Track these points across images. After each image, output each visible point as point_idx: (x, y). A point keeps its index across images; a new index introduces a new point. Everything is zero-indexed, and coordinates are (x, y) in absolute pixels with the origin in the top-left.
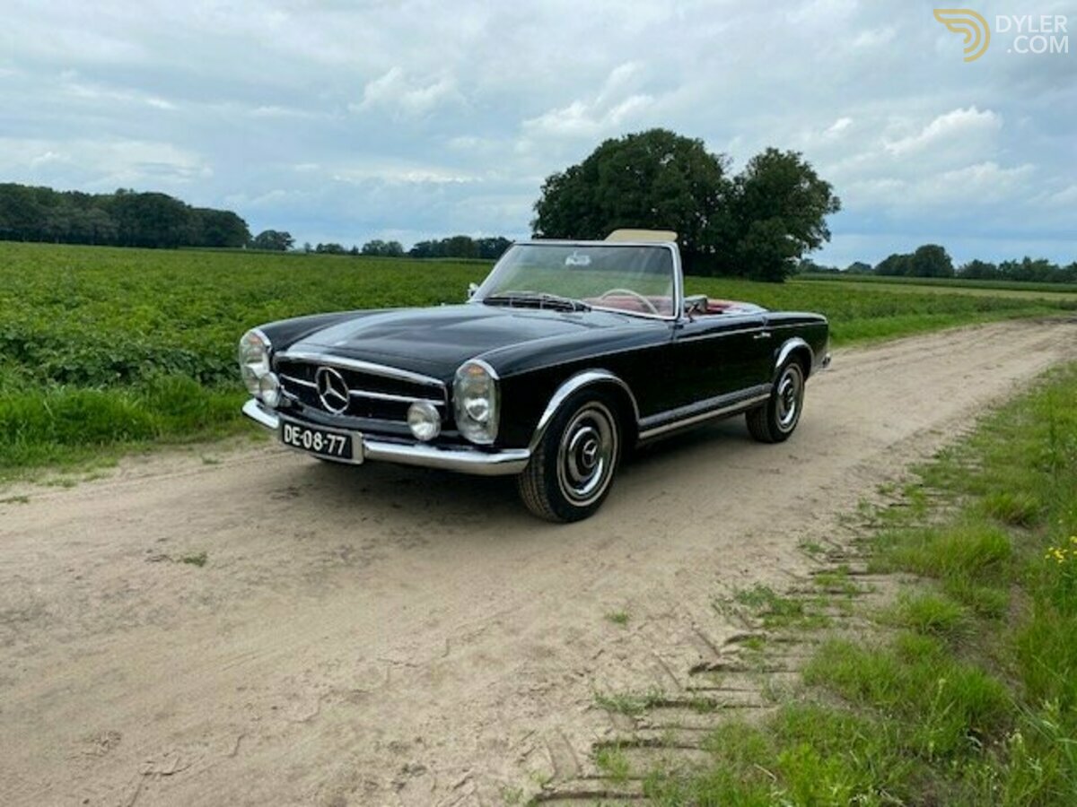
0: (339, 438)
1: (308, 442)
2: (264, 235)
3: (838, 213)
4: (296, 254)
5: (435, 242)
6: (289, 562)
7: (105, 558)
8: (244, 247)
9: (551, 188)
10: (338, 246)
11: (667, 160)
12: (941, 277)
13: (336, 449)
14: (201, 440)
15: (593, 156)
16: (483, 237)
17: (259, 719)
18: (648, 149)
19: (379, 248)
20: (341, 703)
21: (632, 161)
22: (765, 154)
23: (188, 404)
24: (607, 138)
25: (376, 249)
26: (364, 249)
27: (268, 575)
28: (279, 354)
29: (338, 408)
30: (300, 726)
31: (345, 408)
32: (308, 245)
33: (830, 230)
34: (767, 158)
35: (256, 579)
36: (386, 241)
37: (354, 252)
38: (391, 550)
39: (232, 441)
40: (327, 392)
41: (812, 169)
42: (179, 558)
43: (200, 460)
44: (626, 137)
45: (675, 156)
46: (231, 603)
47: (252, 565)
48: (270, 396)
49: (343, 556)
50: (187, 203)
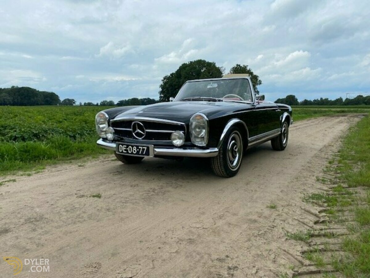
0: (144, 148)
1: (130, 151)
2: (65, 100)
3: (261, 85)
4: (77, 106)
5: (125, 100)
6: (134, 195)
7: (60, 197)
8: (58, 105)
9: (165, 81)
10: (91, 103)
11: (204, 70)
12: (295, 105)
13: (142, 152)
14: (74, 159)
15: (179, 69)
16: (142, 98)
17: (156, 253)
18: (197, 66)
19: (106, 103)
20: (186, 244)
21: (192, 71)
22: (236, 66)
23: (66, 146)
24: (183, 63)
25: (105, 104)
26: (101, 104)
27: (128, 200)
28: (111, 120)
29: (141, 137)
30: (174, 254)
31: (143, 137)
32: (81, 103)
33: (259, 91)
34: (236, 68)
35: (124, 201)
36: (108, 101)
37: (97, 105)
38: (170, 189)
39: (85, 159)
40: (136, 131)
41: (252, 71)
42: (90, 196)
43: (77, 166)
44: (190, 63)
45: (206, 68)
46: (119, 211)
47: (120, 197)
48: (110, 136)
49: (153, 192)
50: (37, 90)
